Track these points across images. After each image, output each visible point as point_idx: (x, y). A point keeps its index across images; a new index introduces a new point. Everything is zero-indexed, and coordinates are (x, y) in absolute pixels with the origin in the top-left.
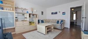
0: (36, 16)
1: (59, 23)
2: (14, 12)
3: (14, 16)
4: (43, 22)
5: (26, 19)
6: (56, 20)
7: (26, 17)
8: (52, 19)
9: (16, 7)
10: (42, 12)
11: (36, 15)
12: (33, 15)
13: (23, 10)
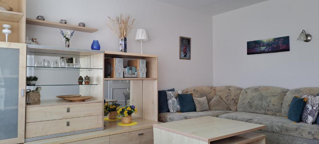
0: (148, 65)
1: (310, 119)
2: (22, 47)
3: (17, 72)
4: (194, 109)
5: (83, 90)
6: (284, 92)
7: (83, 74)
8: (256, 89)
9: (33, 18)
10: (185, 43)
11: (148, 62)
12: (130, 62)
13: (68, 33)
